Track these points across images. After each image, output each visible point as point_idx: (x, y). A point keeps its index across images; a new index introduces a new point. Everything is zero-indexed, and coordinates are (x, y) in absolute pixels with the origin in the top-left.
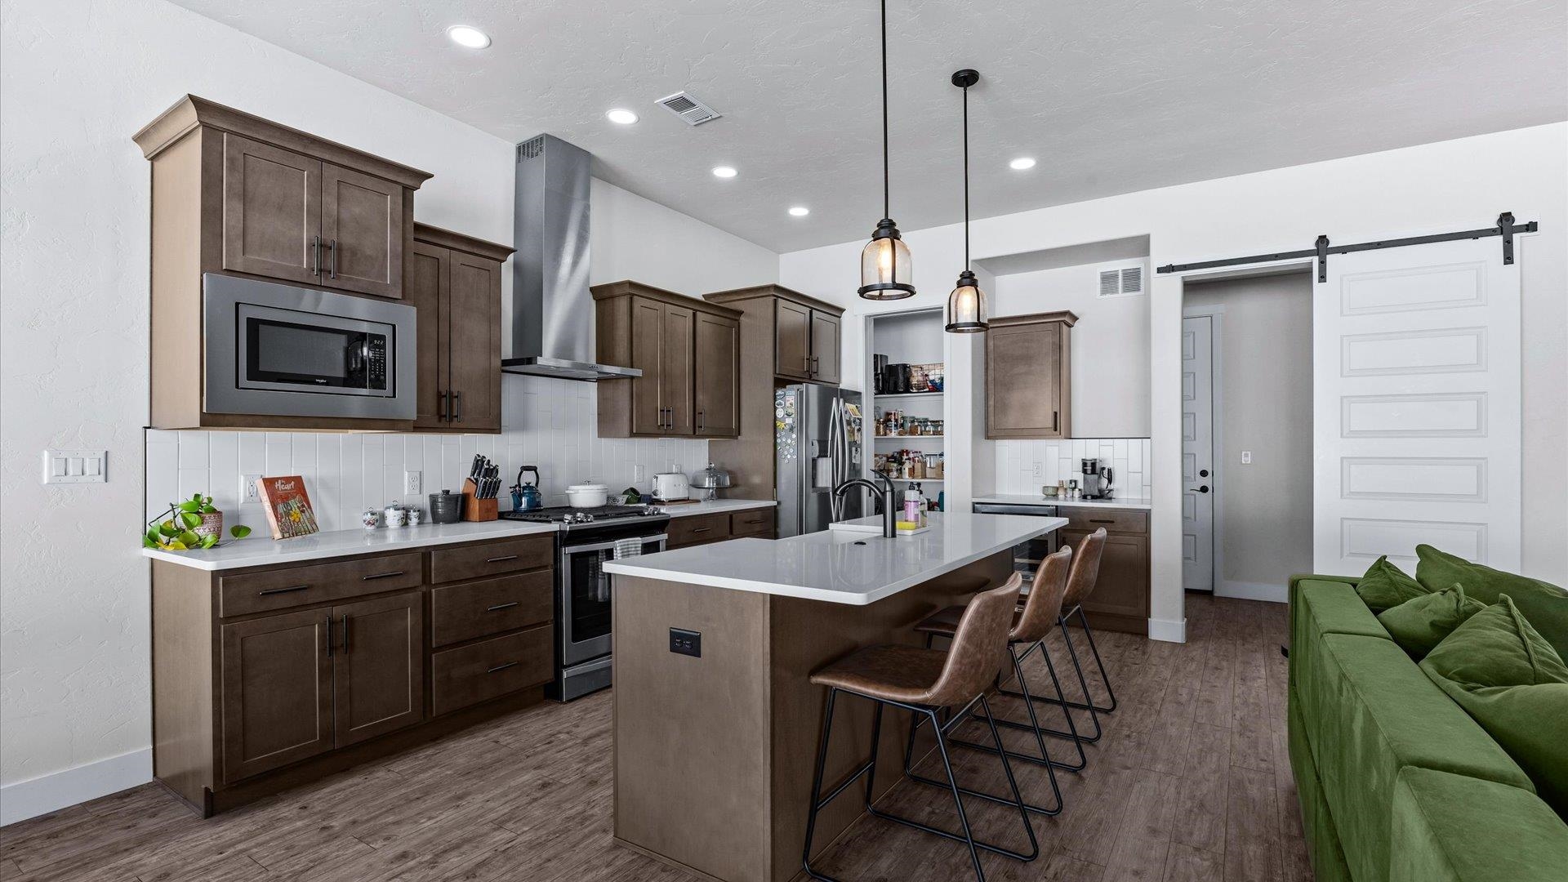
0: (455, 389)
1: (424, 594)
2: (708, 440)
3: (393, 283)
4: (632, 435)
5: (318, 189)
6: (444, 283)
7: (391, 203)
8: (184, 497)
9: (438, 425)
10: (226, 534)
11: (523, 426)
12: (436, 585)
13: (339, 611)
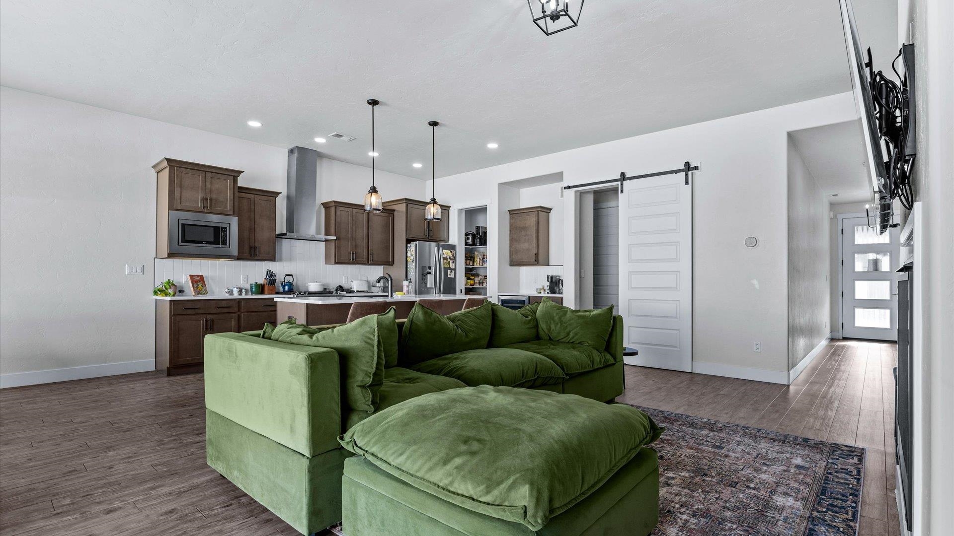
0: (256, 245)
1: (238, 315)
2: (383, 266)
3: (230, 210)
4: (336, 263)
5: (204, 181)
6: (252, 207)
7: (229, 183)
8: (166, 280)
9: (250, 258)
10: (177, 292)
11: (290, 259)
12: (243, 312)
13: (209, 317)
